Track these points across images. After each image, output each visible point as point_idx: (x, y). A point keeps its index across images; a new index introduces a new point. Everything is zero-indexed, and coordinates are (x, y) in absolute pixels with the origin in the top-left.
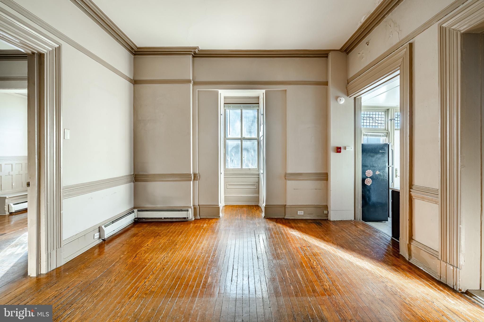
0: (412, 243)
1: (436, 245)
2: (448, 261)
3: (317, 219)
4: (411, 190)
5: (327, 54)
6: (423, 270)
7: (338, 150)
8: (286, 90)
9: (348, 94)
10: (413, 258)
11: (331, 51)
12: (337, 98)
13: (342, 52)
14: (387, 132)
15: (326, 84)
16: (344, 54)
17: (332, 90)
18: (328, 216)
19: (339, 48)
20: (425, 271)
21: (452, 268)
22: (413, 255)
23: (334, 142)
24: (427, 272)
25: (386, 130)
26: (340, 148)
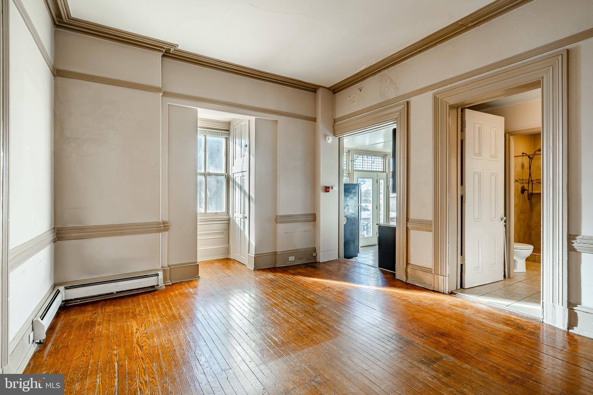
0: (408, 267)
1: (429, 263)
2: (439, 274)
3: (307, 262)
4: (408, 223)
5: (316, 89)
6: (419, 285)
7: (327, 189)
8: (277, 121)
9: (335, 134)
10: (409, 278)
11: (321, 87)
12: (325, 136)
13: (330, 90)
14: (348, 172)
15: (314, 120)
16: (331, 93)
17: (321, 127)
18: (316, 259)
19: (328, 86)
20: (421, 286)
21: (443, 278)
22: (409, 276)
23: (324, 181)
24: (423, 286)
25: (347, 170)
26: (329, 188)
